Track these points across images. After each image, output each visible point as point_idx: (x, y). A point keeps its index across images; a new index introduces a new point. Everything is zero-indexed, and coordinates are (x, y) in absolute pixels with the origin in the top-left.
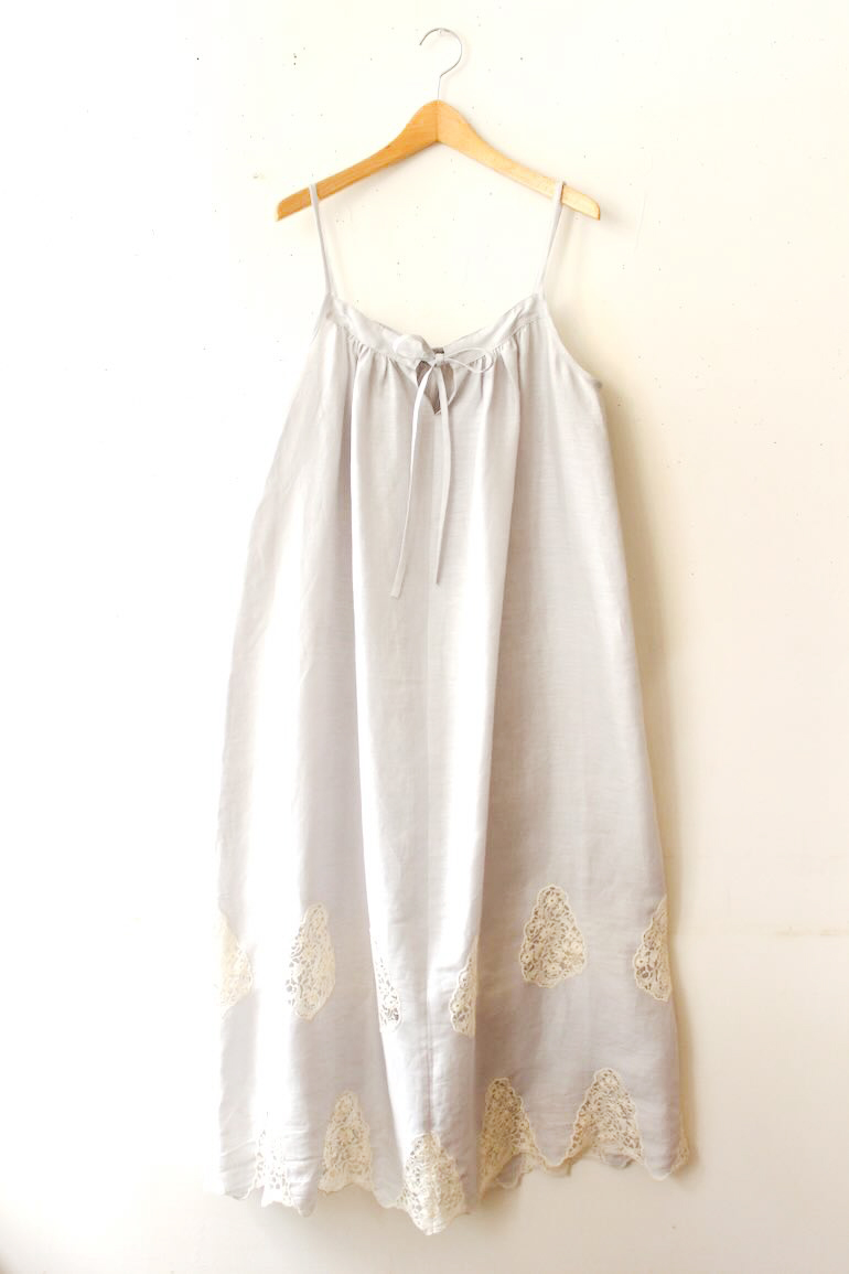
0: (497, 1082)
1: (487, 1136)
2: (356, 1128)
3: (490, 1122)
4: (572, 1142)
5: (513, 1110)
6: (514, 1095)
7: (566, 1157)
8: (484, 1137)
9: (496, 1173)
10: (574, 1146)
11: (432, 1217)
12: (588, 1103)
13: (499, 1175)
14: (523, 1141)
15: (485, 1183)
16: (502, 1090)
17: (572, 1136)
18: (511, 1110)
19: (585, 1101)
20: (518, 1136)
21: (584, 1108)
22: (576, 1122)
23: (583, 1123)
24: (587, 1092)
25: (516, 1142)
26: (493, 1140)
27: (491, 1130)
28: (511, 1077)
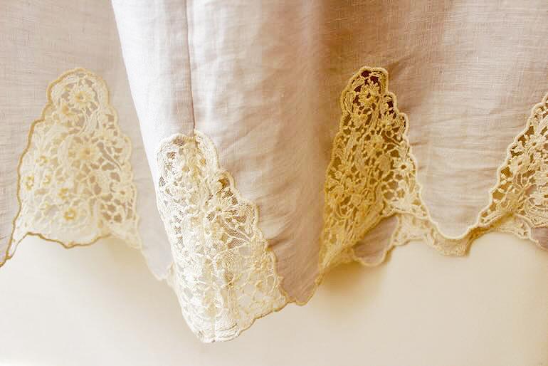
0: (366, 73)
1: (339, 175)
2: (107, 144)
3: (348, 149)
4: (491, 200)
5: (390, 139)
6: (395, 108)
7: (475, 226)
8: (332, 173)
9: (352, 242)
10: (493, 208)
11: (211, 312)
12: (531, 131)
13: (358, 245)
14: (402, 194)
15: (330, 254)
16: (373, 90)
17: (493, 189)
18: (386, 135)
19: (526, 129)
20: (394, 185)
21: (522, 139)
22: (504, 165)
23: (515, 169)
24: (535, 109)
25: (388, 196)
26: (349, 183)
27: (347, 165)
28: (394, 69)
